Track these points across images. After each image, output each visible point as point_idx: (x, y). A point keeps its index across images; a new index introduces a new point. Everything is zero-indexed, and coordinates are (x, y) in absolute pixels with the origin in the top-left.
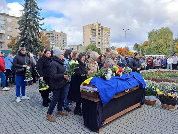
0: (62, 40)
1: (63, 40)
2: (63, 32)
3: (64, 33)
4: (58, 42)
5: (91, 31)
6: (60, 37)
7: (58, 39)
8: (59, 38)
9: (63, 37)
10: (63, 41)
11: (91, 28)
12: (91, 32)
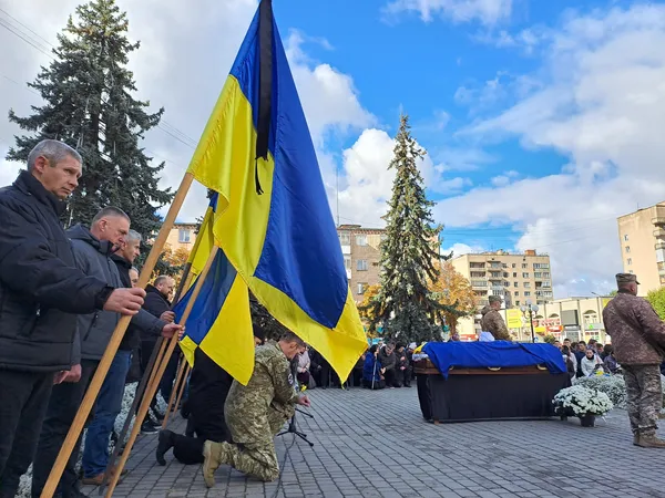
0: (532, 280)
1: (538, 280)
2: (534, 251)
3: (538, 253)
4: (516, 289)
5: (658, 233)
6: (525, 270)
7: (516, 280)
8: (520, 274)
9: (537, 271)
10: (538, 284)
11: (656, 221)
12: (658, 237)
